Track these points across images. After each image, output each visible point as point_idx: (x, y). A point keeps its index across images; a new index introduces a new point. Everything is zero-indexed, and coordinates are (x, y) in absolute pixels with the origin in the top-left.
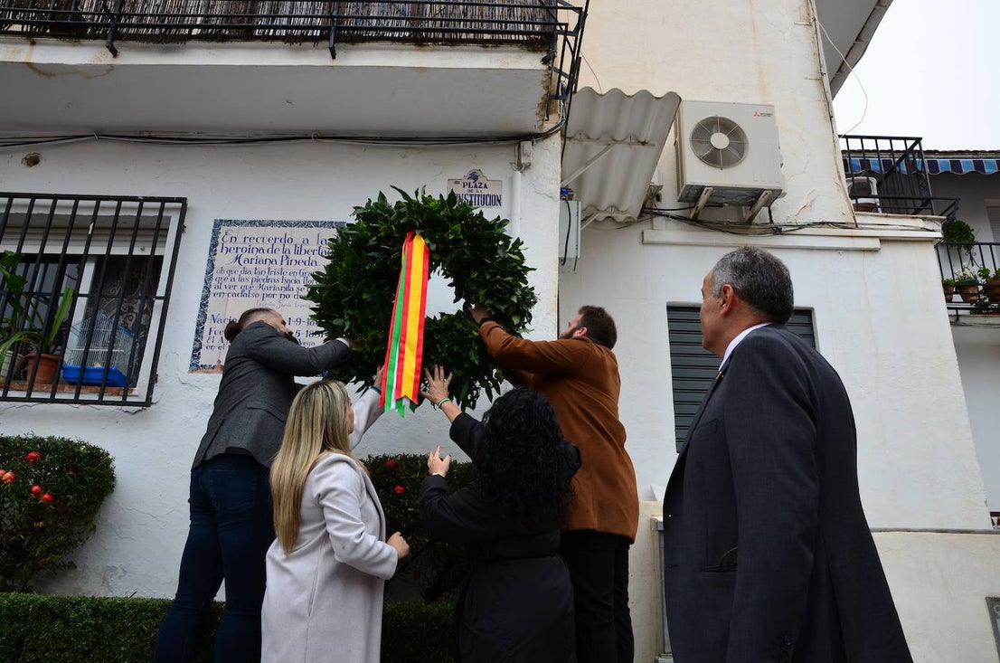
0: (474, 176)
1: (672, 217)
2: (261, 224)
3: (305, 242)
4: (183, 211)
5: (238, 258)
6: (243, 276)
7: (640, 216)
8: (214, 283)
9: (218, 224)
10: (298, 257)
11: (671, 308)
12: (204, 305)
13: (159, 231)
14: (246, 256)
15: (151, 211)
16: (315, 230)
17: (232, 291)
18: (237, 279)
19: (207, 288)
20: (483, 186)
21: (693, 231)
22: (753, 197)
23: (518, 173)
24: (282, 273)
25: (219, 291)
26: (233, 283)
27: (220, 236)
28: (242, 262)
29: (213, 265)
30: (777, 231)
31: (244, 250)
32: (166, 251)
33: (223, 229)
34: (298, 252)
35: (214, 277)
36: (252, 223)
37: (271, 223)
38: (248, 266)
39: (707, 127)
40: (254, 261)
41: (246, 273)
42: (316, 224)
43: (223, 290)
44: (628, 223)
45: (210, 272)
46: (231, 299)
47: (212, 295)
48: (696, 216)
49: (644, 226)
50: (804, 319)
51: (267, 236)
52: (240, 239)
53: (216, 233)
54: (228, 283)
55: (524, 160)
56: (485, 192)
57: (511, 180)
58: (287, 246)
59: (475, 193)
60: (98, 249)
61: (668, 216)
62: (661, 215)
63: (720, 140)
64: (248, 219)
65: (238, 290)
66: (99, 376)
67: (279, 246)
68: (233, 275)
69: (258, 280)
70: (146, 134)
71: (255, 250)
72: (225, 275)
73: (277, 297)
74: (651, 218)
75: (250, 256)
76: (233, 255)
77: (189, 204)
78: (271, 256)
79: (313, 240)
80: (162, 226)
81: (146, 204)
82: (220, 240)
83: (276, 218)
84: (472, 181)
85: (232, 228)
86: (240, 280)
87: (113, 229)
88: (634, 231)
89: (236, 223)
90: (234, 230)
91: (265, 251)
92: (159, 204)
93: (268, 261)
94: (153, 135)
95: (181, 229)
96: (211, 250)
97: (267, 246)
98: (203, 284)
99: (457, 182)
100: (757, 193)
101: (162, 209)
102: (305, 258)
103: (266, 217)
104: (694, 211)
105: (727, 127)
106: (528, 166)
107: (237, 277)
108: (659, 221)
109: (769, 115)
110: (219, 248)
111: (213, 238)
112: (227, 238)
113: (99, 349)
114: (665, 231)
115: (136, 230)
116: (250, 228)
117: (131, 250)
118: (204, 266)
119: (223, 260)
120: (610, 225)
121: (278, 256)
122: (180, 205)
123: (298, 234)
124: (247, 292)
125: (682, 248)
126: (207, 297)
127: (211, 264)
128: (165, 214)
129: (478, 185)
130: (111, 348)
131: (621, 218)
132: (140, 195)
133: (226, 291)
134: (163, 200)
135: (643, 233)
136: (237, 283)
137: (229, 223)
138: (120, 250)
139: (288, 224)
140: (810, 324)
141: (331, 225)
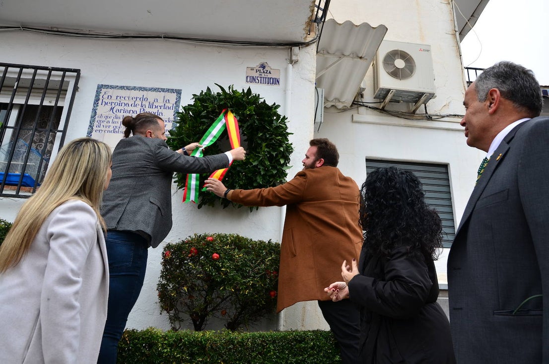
0: (263, 66)
1: (370, 107)
2: (128, 88)
3: (156, 101)
4: (78, 78)
5: (112, 109)
6: (115, 120)
7: (351, 106)
8: (96, 124)
9: (100, 87)
10: (151, 110)
11: (368, 160)
13: (61, 91)
14: (117, 107)
15: (56, 76)
16: (162, 94)
17: (107, 129)
18: (111, 122)
19: (91, 126)
20: (268, 72)
21: (382, 116)
22: (418, 98)
23: (291, 65)
25: (99, 129)
26: (108, 124)
27: (101, 95)
28: (114, 111)
29: (96, 112)
30: (430, 118)
31: (116, 104)
32: (65, 104)
33: (103, 91)
34: (151, 106)
35: (96, 120)
36: (122, 88)
37: (134, 88)
38: (119, 114)
39: (392, 56)
40: (122, 111)
41: (117, 117)
42: (163, 90)
43: (102, 128)
44: (344, 110)
45: (93, 117)
46: (106, 134)
47: (94, 131)
48: (383, 108)
49: (353, 112)
50: (443, 170)
51: (131, 96)
52: (114, 97)
53: (98, 93)
54: (105, 124)
55: (294, 58)
56: (269, 76)
57: (286, 70)
58: (144, 103)
59: (263, 76)
60: (20, 100)
61: (367, 107)
62: (364, 106)
63: (400, 63)
64: (120, 85)
65: (111, 129)
66: (17, 179)
67: (139, 102)
68: (109, 119)
70: (55, 29)
71: (123, 104)
72: (103, 119)
74: (358, 107)
75: (120, 108)
76: (108, 107)
77: (82, 73)
78: (134, 108)
79: (161, 100)
80: (63, 88)
81: (53, 72)
82: (101, 97)
83: (138, 85)
84: (261, 69)
85: (109, 90)
86: (113, 122)
87: (31, 88)
88: (348, 115)
89: (112, 87)
90: (110, 92)
91: (130, 105)
92: (62, 73)
93: (131, 112)
94: (59, 30)
95: (76, 89)
96: (95, 103)
97: (131, 102)
98: (88, 124)
99: (252, 69)
100: (420, 95)
101: (64, 76)
102: (155, 110)
103: (132, 85)
104: (382, 105)
105: (404, 56)
106: (296, 62)
107: (111, 120)
108: (362, 109)
109: (428, 51)
110: (100, 102)
111: (96, 96)
112: (106, 96)
113: (18, 163)
114: (365, 115)
115: (46, 90)
116: (120, 91)
117: (42, 102)
118: (89, 113)
119: (102, 110)
120: (333, 110)
121: (138, 109)
122: (75, 74)
123: (151, 96)
124: (117, 130)
125: (375, 126)
126: (91, 132)
127: (95, 112)
128: (65, 79)
129: (265, 72)
130: (26, 161)
131: (340, 106)
132: (50, 66)
133: (104, 129)
134: (65, 70)
135: (353, 115)
136: (111, 124)
137: (107, 87)
138: (34, 101)
139: (145, 89)
140: (447, 173)
141: (172, 91)
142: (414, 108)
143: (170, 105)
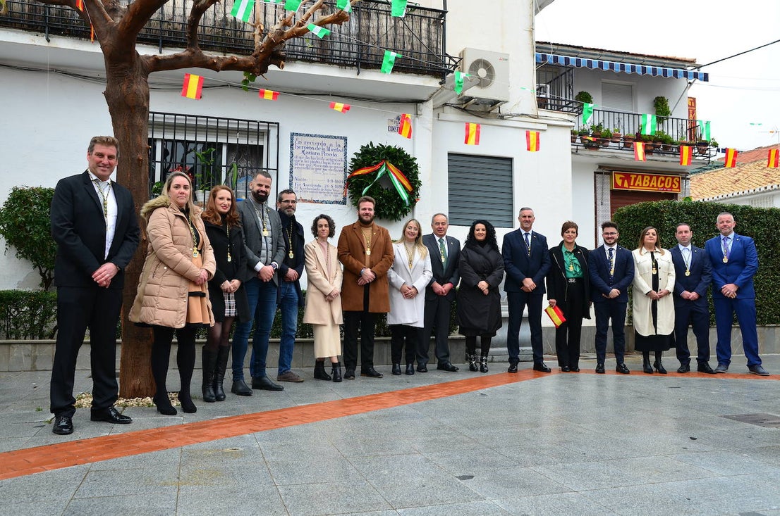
0: (399, 118)
1: (453, 107)
2: (311, 136)
3: (331, 145)
4: (278, 128)
5: (303, 151)
6: (306, 160)
8: (294, 163)
9: (292, 135)
10: (329, 152)
11: (450, 154)
12: (291, 172)
14: (306, 150)
15: (264, 126)
16: (335, 140)
17: (302, 167)
19: (291, 165)
21: (463, 114)
22: (495, 103)
23: (417, 117)
24: (322, 159)
25: (297, 166)
26: (302, 163)
27: (294, 141)
28: (305, 153)
30: (502, 118)
31: (305, 148)
32: (264, 143)
33: (295, 137)
34: (329, 150)
35: (294, 160)
36: (307, 135)
37: (315, 136)
38: (308, 156)
39: (476, 65)
40: (310, 153)
41: (307, 158)
42: (335, 137)
45: (292, 157)
46: (302, 170)
47: (294, 168)
48: (465, 108)
49: (439, 111)
51: (314, 142)
52: (303, 143)
53: (292, 139)
54: (300, 163)
55: (419, 113)
57: (414, 120)
58: (324, 147)
60: (232, 141)
61: (451, 106)
62: (449, 106)
63: (482, 72)
64: (305, 133)
65: (305, 166)
67: (320, 146)
68: (302, 159)
69: (313, 162)
71: (310, 148)
72: (299, 159)
73: (322, 170)
74: (444, 107)
75: (308, 151)
76: (301, 150)
77: (282, 125)
78: (318, 151)
79: (334, 145)
81: (260, 124)
82: (294, 143)
83: (318, 134)
84: (398, 120)
85: (298, 137)
86: (306, 162)
88: (435, 113)
89: (300, 135)
90: (300, 138)
91: (315, 149)
92: (266, 124)
93: (316, 153)
96: (291, 147)
97: (315, 146)
98: (290, 163)
99: (392, 121)
100: (498, 102)
101: (268, 126)
102: (331, 152)
103: (313, 133)
104: (464, 106)
105: (487, 65)
106: (420, 115)
107: (304, 160)
108: (449, 109)
109: (506, 60)
110: (294, 146)
111: (291, 142)
112: (297, 142)
114: (449, 114)
116: (306, 137)
117: (248, 142)
118: (289, 155)
119: (297, 152)
121: (320, 151)
122: (276, 125)
123: (328, 141)
124: (308, 167)
125: (456, 124)
126: (292, 169)
127: (292, 153)
132: (258, 120)
133: (300, 167)
134: (269, 123)
135: (439, 115)
136: (304, 163)
137: (297, 134)
138: (243, 142)
139: (323, 137)
140: (511, 165)
141: (341, 138)
142: (490, 109)
143: (341, 149)
